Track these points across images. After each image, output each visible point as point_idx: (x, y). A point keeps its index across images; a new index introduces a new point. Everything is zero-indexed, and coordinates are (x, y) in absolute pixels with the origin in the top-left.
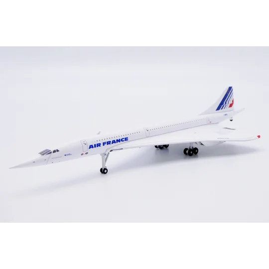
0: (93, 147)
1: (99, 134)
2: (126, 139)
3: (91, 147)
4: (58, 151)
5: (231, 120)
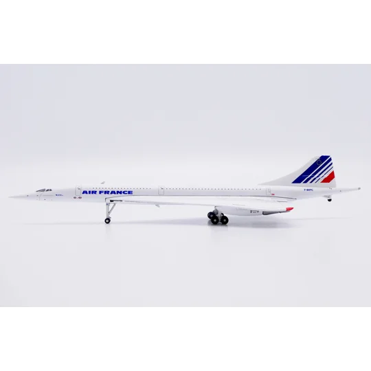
0: (87, 193)
1: (103, 183)
2: (130, 192)
3: (85, 192)
4: (51, 190)
5: (330, 200)
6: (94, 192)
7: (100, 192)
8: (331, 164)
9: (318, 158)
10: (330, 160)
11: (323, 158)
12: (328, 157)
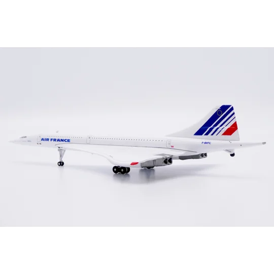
6: (48, 140)
7: (51, 140)
8: (234, 114)
9: (219, 108)
10: (232, 109)
11: (224, 108)
12: (229, 106)
